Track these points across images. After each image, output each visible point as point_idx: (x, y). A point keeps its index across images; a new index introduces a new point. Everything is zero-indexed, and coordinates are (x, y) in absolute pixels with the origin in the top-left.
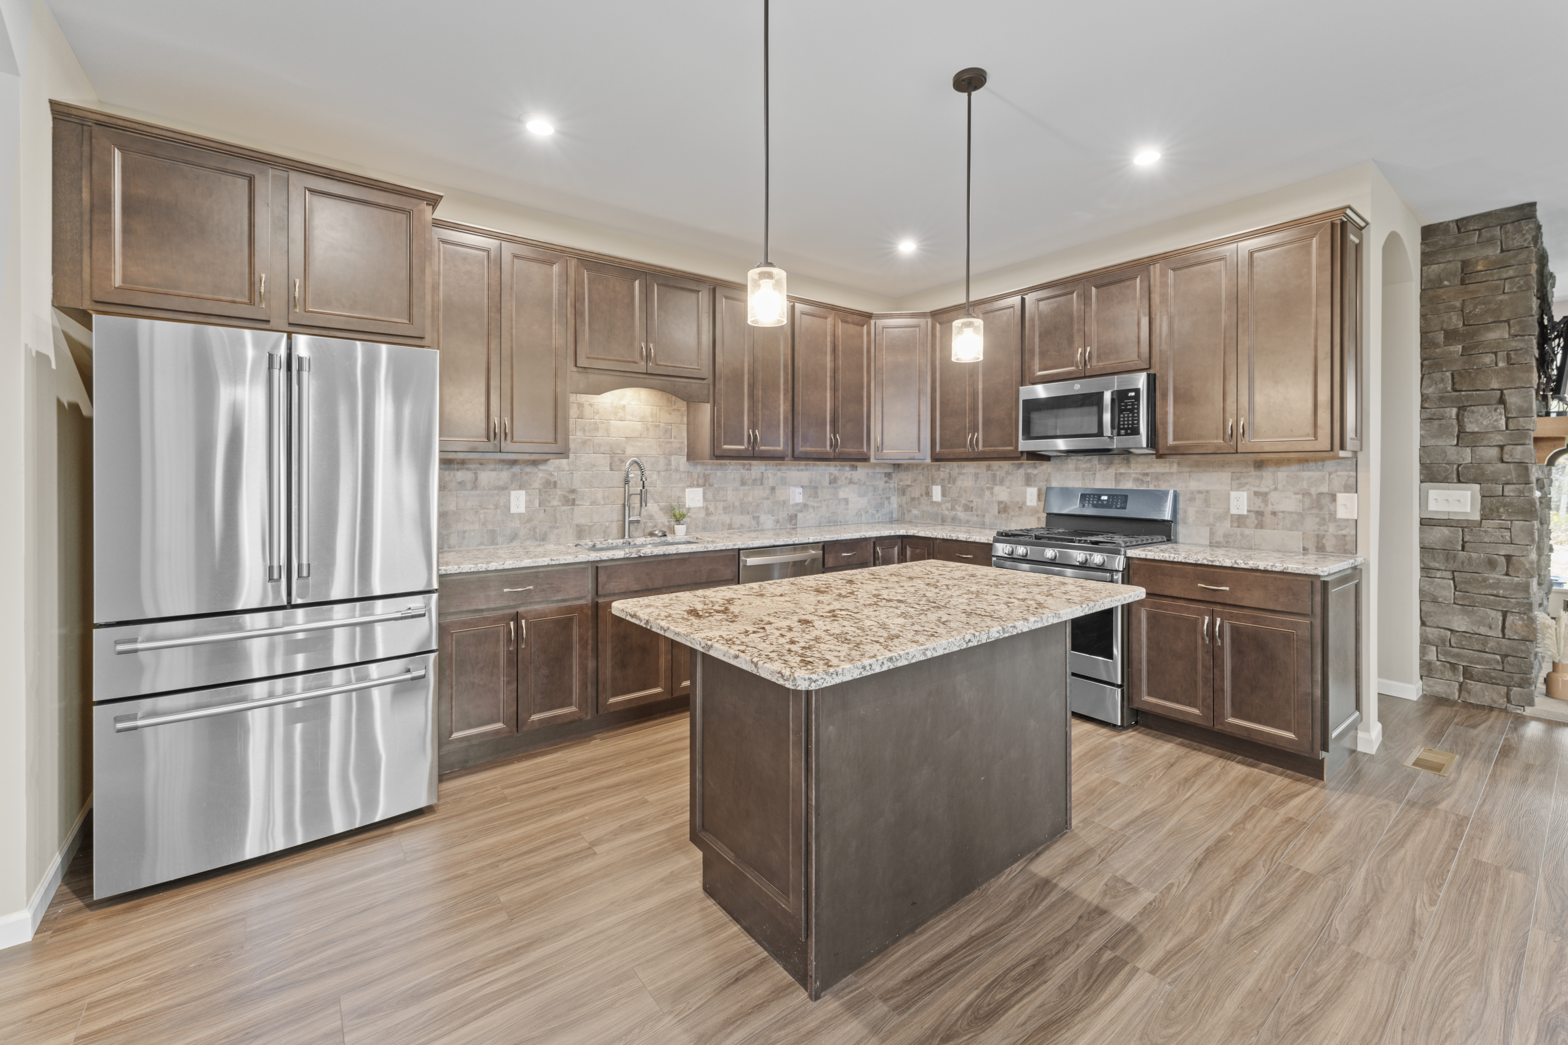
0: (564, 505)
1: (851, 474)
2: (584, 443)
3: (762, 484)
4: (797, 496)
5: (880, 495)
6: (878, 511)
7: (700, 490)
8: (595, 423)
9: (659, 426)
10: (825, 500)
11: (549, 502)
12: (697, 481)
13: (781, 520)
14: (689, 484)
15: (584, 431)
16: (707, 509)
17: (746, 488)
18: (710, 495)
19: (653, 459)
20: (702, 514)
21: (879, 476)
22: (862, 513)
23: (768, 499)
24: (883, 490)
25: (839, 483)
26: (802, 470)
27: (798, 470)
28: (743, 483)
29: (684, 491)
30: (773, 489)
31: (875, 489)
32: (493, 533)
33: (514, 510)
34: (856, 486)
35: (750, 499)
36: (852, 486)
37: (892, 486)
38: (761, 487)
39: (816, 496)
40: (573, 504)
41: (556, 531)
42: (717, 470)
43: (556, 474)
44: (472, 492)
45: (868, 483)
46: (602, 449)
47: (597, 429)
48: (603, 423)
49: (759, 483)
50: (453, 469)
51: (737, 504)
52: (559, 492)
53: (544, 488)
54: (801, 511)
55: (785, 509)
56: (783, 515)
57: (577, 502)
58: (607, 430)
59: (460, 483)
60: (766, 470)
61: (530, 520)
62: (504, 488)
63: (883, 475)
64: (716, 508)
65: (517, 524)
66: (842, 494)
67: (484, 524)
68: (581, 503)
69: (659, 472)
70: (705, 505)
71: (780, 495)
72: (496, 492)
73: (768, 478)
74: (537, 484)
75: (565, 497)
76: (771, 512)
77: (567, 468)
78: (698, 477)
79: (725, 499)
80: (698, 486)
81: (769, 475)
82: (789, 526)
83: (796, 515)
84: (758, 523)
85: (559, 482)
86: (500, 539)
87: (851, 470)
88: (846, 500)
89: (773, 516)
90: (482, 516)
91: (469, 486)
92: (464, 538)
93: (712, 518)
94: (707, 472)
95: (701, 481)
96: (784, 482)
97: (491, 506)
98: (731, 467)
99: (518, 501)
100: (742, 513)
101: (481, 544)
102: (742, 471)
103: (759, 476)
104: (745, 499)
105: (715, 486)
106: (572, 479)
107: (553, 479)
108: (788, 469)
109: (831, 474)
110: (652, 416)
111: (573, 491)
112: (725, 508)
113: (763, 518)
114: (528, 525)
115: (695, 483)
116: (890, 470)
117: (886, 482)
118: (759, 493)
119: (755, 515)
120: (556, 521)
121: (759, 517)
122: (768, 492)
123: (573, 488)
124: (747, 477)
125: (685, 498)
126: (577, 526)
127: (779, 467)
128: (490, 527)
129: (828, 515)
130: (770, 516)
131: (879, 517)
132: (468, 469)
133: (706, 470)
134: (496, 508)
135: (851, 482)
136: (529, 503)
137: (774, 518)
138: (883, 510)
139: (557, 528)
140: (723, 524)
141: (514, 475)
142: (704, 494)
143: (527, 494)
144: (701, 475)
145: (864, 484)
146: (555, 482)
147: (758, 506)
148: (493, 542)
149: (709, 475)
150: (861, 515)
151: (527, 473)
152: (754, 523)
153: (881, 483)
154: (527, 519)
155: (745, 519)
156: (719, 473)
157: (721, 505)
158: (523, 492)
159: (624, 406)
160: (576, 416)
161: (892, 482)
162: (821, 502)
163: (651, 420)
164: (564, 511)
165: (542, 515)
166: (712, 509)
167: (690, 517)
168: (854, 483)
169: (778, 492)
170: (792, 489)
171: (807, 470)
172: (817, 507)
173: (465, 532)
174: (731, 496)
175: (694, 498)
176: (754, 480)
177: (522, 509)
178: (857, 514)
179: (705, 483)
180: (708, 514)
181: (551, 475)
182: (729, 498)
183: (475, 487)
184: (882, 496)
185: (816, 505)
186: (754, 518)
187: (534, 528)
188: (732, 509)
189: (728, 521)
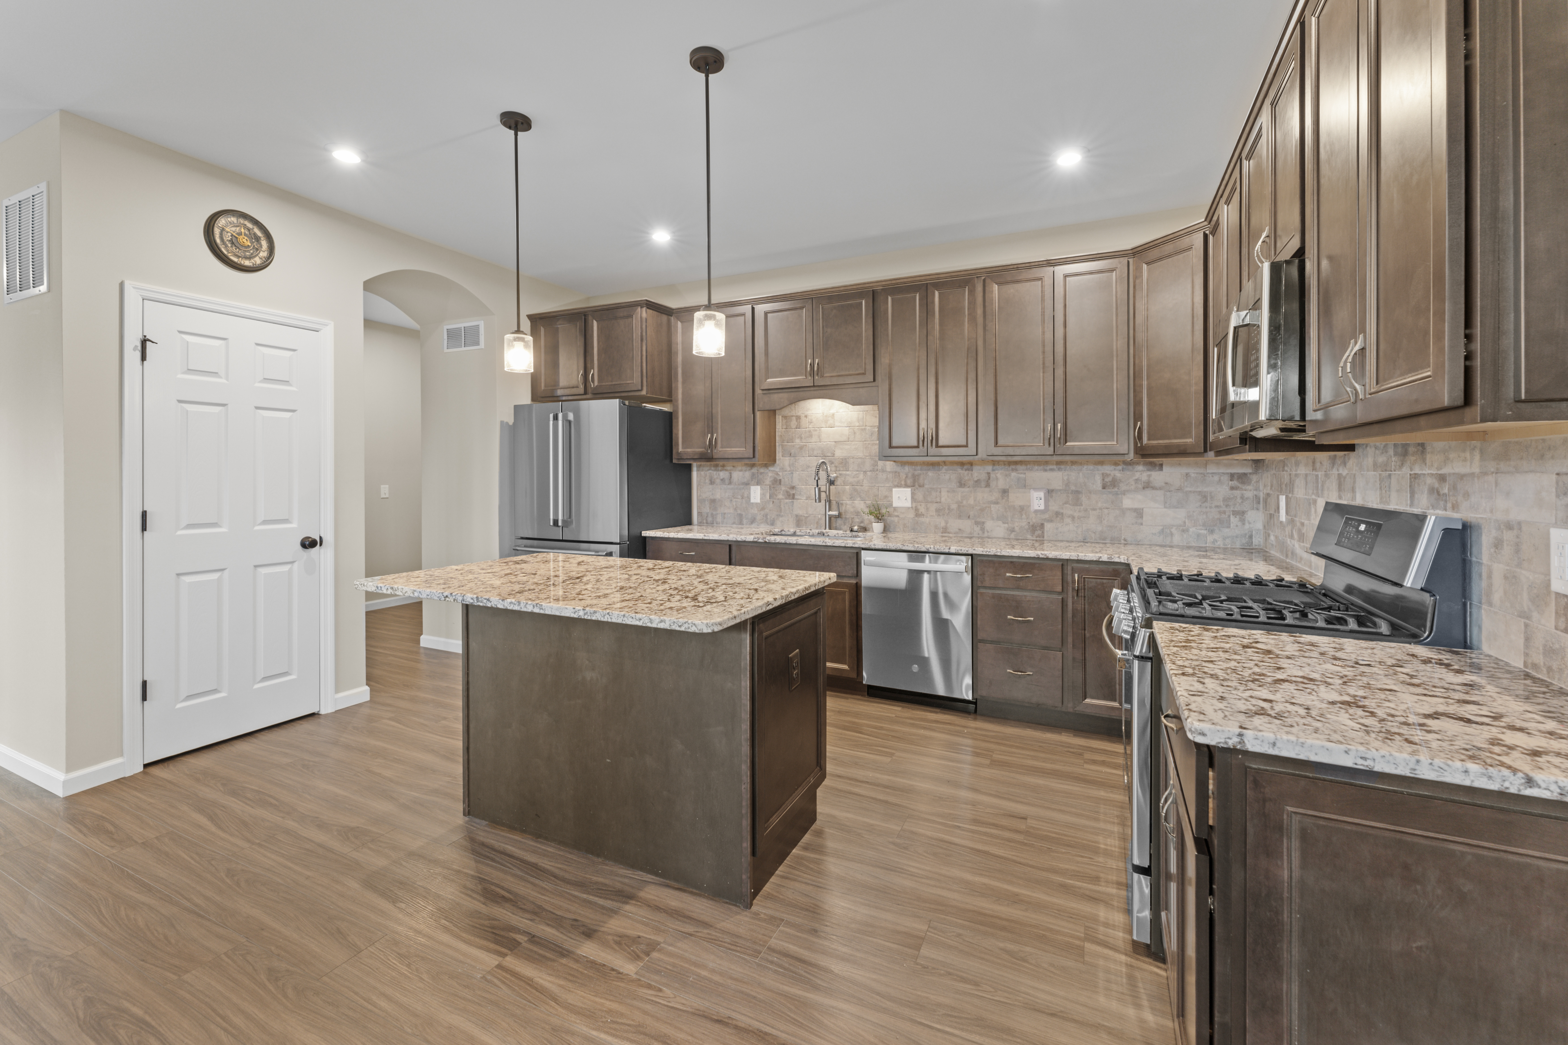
0: (786, 499)
1: (1149, 476)
2: (801, 448)
3: (988, 485)
4: (1037, 501)
5: (1217, 507)
6: (1212, 532)
7: (909, 490)
8: (810, 431)
9: (865, 429)
10: (1094, 509)
11: (776, 496)
12: (905, 481)
13: (1017, 529)
14: (896, 483)
15: (801, 438)
16: (917, 510)
17: (966, 489)
18: (920, 495)
19: (860, 460)
20: (911, 515)
21: (1216, 478)
22: (1173, 530)
23: (997, 503)
24: (1226, 500)
25: (1123, 487)
26: (1052, 470)
27: (1045, 470)
28: (961, 484)
29: (892, 491)
30: (1005, 492)
31: (1205, 497)
32: (740, 516)
33: (752, 501)
34: (1159, 493)
35: (971, 501)
36: (1149, 492)
37: (1249, 494)
38: (987, 489)
39: (1077, 502)
40: (793, 498)
41: (781, 519)
42: (929, 470)
43: (780, 474)
44: (729, 486)
45: (1188, 489)
46: (815, 453)
47: (811, 436)
48: (816, 430)
49: (983, 484)
50: (718, 471)
51: (954, 506)
52: (783, 488)
53: (773, 484)
54: (1050, 521)
55: (1024, 516)
56: (1020, 523)
57: (796, 497)
58: (819, 437)
59: (722, 480)
60: (993, 470)
61: (763, 509)
62: (747, 484)
63: (1226, 478)
64: (927, 509)
65: (755, 511)
66: (1128, 502)
67: (735, 509)
68: (799, 497)
69: (865, 472)
70: (914, 505)
71: (1016, 498)
72: (742, 486)
73: (997, 479)
74: (768, 481)
75: (787, 492)
76: (1002, 518)
77: (788, 469)
78: (907, 477)
79: (938, 500)
80: (906, 486)
81: (999, 475)
82: (1029, 537)
83: (1042, 525)
84: (983, 529)
85: (783, 480)
86: (745, 521)
87: (1149, 470)
88: (1139, 513)
89: (1004, 523)
90: (734, 504)
91: (727, 481)
92: (724, 518)
93: (922, 519)
94: (916, 473)
95: (909, 482)
96: (1024, 485)
97: (740, 497)
98: (945, 467)
99: (756, 494)
100: (960, 517)
101: (734, 523)
102: (960, 471)
103: (984, 476)
104: (965, 502)
105: (926, 486)
106: (792, 478)
107: (778, 478)
108: (1027, 469)
109: (1104, 476)
110: (858, 421)
111: (793, 488)
112: (938, 511)
113: (989, 524)
114: (762, 513)
115: (903, 483)
116: (1249, 470)
117: (1232, 488)
118: (983, 495)
119: (978, 520)
120: (781, 511)
121: (983, 523)
122: (996, 495)
123: (793, 485)
124: (966, 478)
125: (892, 497)
126: (797, 516)
127: (1014, 467)
128: (739, 512)
129: (1100, 528)
130: (1000, 523)
131: (1215, 541)
132: (726, 470)
133: (915, 470)
134: (742, 498)
135: (1147, 486)
136: (763, 495)
137: (1006, 525)
138: (1227, 530)
139: (782, 516)
140: (936, 527)
141: (753, 474)
142: (913, 494)
143: (762, 489)
144: (910, 475)
145: (1179, 489)
146: (780, 480)
147: (982, 510)
148: (741, 523)
149: (919, 475)
150: (1172, 534)
151: (761, 473)
152: (977, 529)
153: (1222, 490)
154: (762, 507)
155: (966, 525)
156: (930, 474)
157: (933, 507)
158: (759, 487)
159: (833, 415)
160: (794, 427)
161: (1250, 487)
162: (1086, 510)
163: (857, 424)
164: (787, 503)
165: (771, 505)
166: (922, 509)
167: (898, 516)
168: (1154, 488)
169: (1012, 496)
170: (1032, 491)
171: (1059, 469)
172: (1079, 518)
173: (725, 514)
174: (945, 497)
175: (901, 498)
176: (976, 481)
177: (758, 501)
178: (1162, 531)
179: (914, 484)
180: (918, 514)
181: (778, 474)
182: (943, 500)
183: (730, 483)
184: (1224, 508)
185: (1076, 514)
186: (977, 523)
187: (766, 515)
188: (947, 511)
189: (943, 524)
